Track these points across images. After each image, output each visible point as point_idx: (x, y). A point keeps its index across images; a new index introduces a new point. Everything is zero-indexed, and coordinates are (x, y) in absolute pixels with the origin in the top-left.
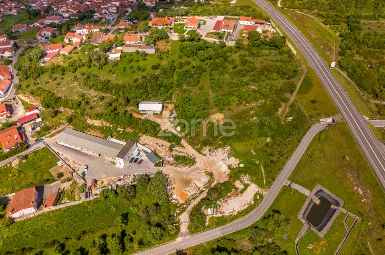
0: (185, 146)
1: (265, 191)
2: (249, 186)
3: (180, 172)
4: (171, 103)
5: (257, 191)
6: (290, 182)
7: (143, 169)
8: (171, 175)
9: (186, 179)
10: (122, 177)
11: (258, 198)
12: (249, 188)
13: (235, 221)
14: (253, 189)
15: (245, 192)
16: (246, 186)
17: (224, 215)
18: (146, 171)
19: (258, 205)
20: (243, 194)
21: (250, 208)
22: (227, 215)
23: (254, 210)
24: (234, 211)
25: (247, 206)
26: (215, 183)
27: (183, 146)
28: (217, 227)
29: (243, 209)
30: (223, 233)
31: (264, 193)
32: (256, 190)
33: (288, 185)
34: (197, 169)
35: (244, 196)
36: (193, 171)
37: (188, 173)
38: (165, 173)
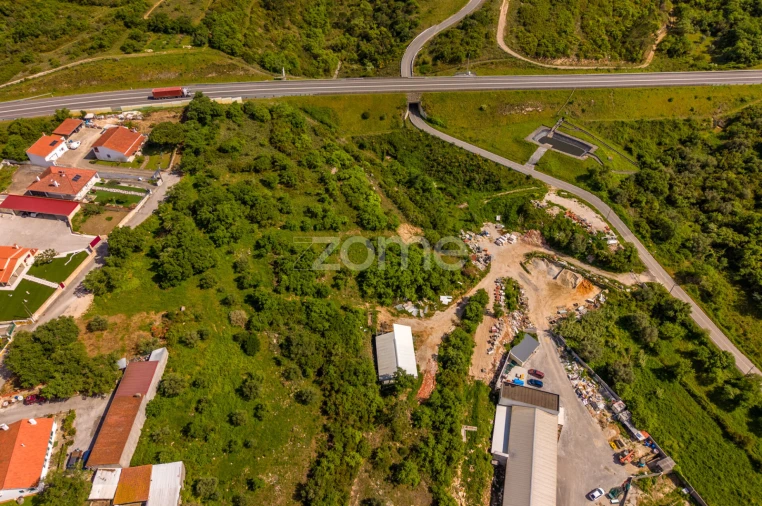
1: (550, 187)
2: (550, 200)
3: (538, 301)
4: (375, 314)
5: (554, 194)
6: (527, 163)
7: (552, 366)
8: (549, 314)
9: (550, 290)
10: (585, 402)
12: (553, 201)
15: (562, 205)
16: (551, 204)
18: (553, 361)
19: (576, 196)
20: (565, 207)
24: (597, 216)
25: (584, 204)
26: (543, 250)
29: (590, 208)
31: (553, 188)
32: (552, 195)
33: (533, 166)
35: (569, 206)
36: (528, 282)
37: (536, 289)
38: (547, 326)
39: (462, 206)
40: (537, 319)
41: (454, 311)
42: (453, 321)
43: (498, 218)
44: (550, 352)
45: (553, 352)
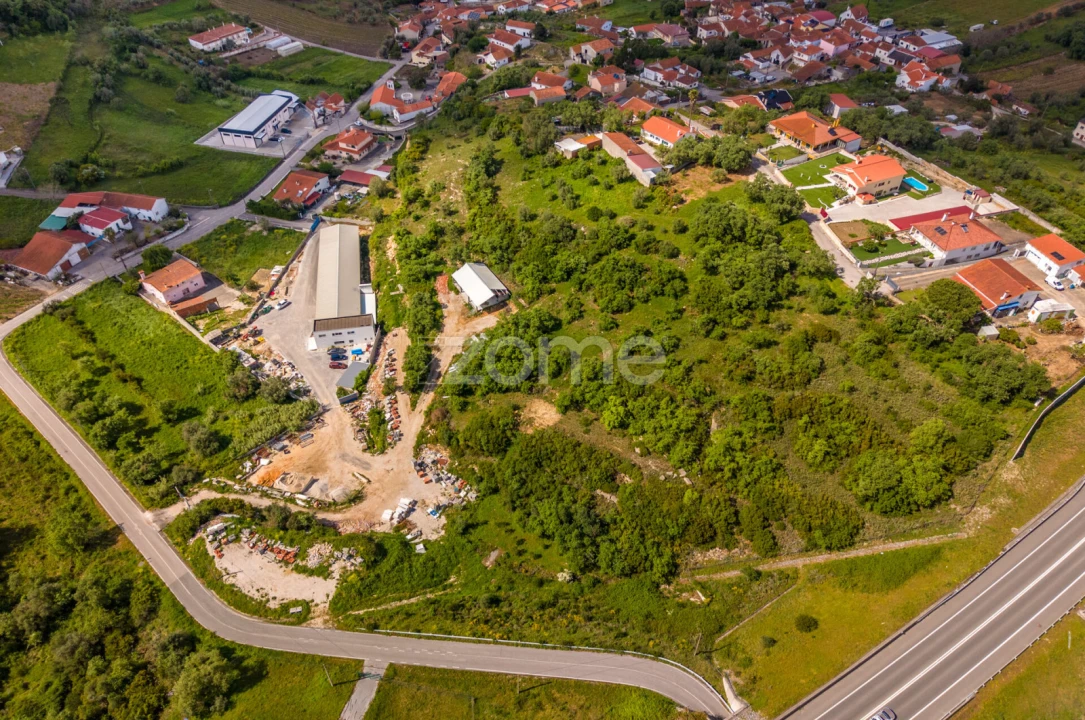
0: (418, 409)
1: (326, 622)
2: (325, 579)
3: (340, 441)
5: (317, 601)
6: (382, 672)
7: (320, 379)
8: (323, 430)
9: (324, 462)
10: (285, 361)
11: (292, 610)
12: (320, 579)
13: (211, 594)
14: (320, 591)
15: (302, 576)
16: (323, 571)
17: (216, 560)
18: (319, 386)
19: (271, 621)
20: (295, 575)
21: (256, 608)
22: (218, 566)
23: (255, 620)
24: (234, 575)
25: (257, 596)
27: (414, 405)
28: (189, 566)
29: (245, 592)
30: (175, 584)
31: (318, 622)
32: (320, 598)
33: (365, 670)
34: (367, 466)
35: (288, 578)
36: (356, 461)
37: (344, 457)
38: (327, 417)
39: (494, 555)
40: (340, 419)
41: (441, 364)
42: (438, 349)
43: (420, 548)
44: (323, 392)
45: (319, 393)
